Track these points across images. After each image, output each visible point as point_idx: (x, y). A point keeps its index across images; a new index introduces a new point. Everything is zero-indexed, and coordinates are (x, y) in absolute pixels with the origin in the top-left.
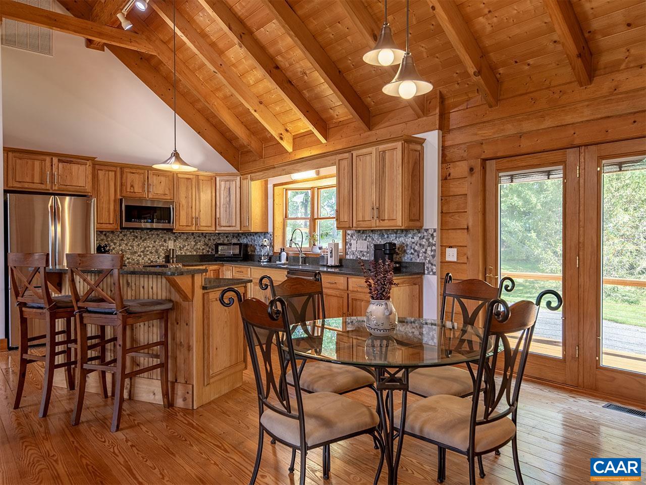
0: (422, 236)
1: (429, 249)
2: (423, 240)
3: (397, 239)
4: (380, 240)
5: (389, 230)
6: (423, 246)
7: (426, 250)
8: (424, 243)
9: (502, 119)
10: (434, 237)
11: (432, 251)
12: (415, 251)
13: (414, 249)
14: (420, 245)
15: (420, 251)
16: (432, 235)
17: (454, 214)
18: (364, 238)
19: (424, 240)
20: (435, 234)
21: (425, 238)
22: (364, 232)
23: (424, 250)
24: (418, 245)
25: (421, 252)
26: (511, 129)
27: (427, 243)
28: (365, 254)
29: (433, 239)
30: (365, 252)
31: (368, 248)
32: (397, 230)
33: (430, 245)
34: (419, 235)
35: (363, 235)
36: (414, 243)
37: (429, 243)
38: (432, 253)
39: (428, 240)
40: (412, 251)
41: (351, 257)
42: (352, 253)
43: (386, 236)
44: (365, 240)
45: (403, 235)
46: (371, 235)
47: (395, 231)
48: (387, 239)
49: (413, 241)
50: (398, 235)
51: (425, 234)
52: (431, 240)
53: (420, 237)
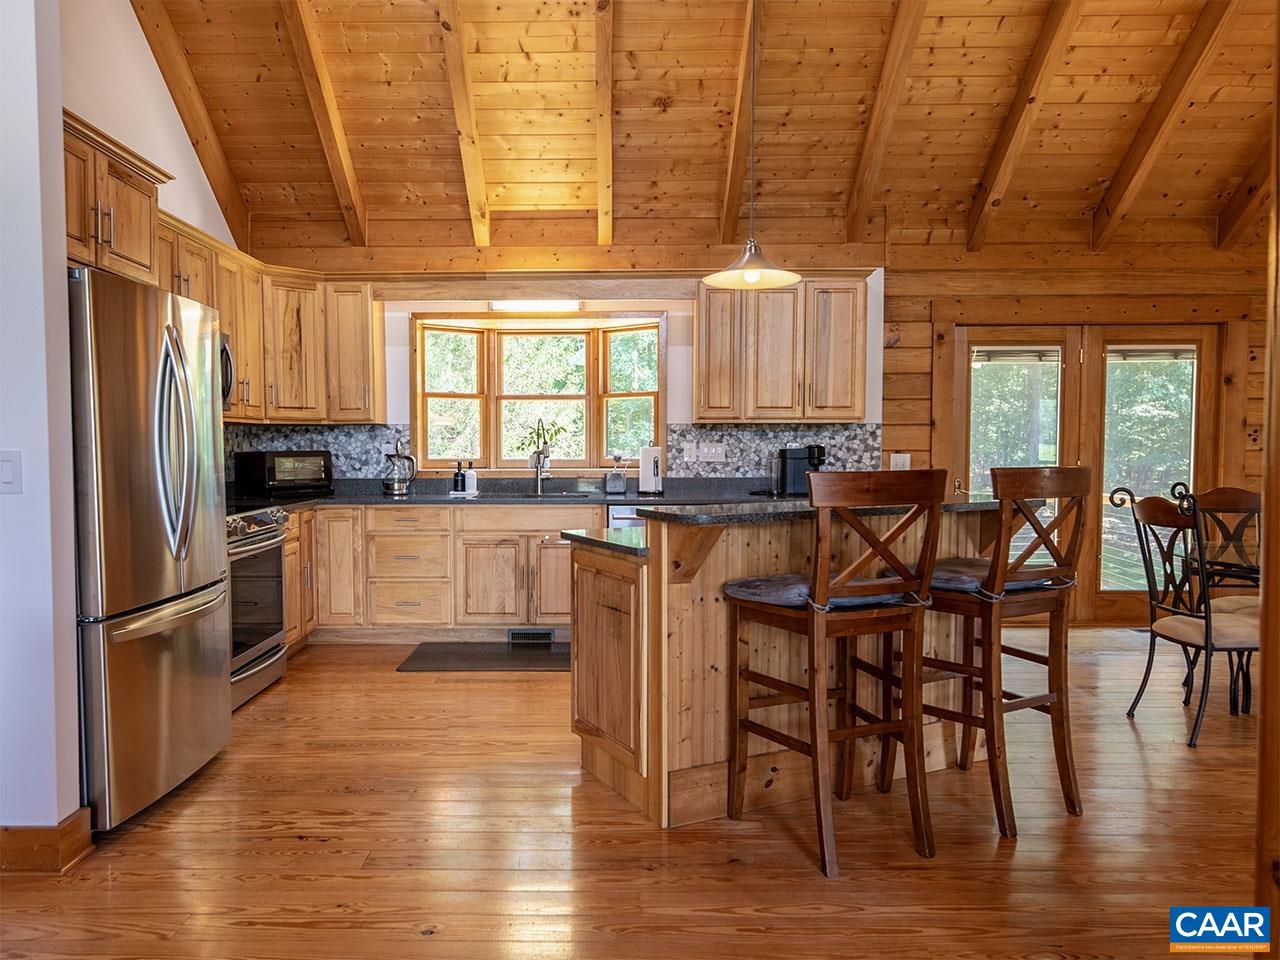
0: (853, 435)
1: (867, 455)
2: (855, 441)
3: (798, 440)
4: (757, 442)
5: (779, 424)
6: (855, 451)
7: (861, 457)
8: (855, 446)
9: (987, 270)
10: (877, 436)
11: (872, 458)
12: (838, 459)
13: (834, 456)
14: (848, 449)
15: (846, 460)
16: (873, 434)
17: (904, 402)
18: (717, 438)
19: (857, 442)
20: (879, 432)
21: (859, 437)
22: (714, 427)
23: (856, 458)
24: (844, 449)
25: (850, 460)
26: (999, 287)
27: (862, 446)
28: (719, 467)
29: (875, 439)
30: (721, 463)
31: (726, 456)
32: (798, 425)
33: (868, 448)
34: (847, 433)
35: (714, 433)
36: (835, 446)
37: (866, 446)
38: (873, 462)
39: (864, 441)
40: (832, 460)
41: (682, 475)
42: (684, 466)
43: (771, 435)
44: (720, 441)
45: (811, 433)
46: (734, 433)
47: (794, 426)
48: (774, 440)
49: (833, 442)
50: (800, 433)
51: (859, 431)
52: (870, 442)
53: (847, 437)
